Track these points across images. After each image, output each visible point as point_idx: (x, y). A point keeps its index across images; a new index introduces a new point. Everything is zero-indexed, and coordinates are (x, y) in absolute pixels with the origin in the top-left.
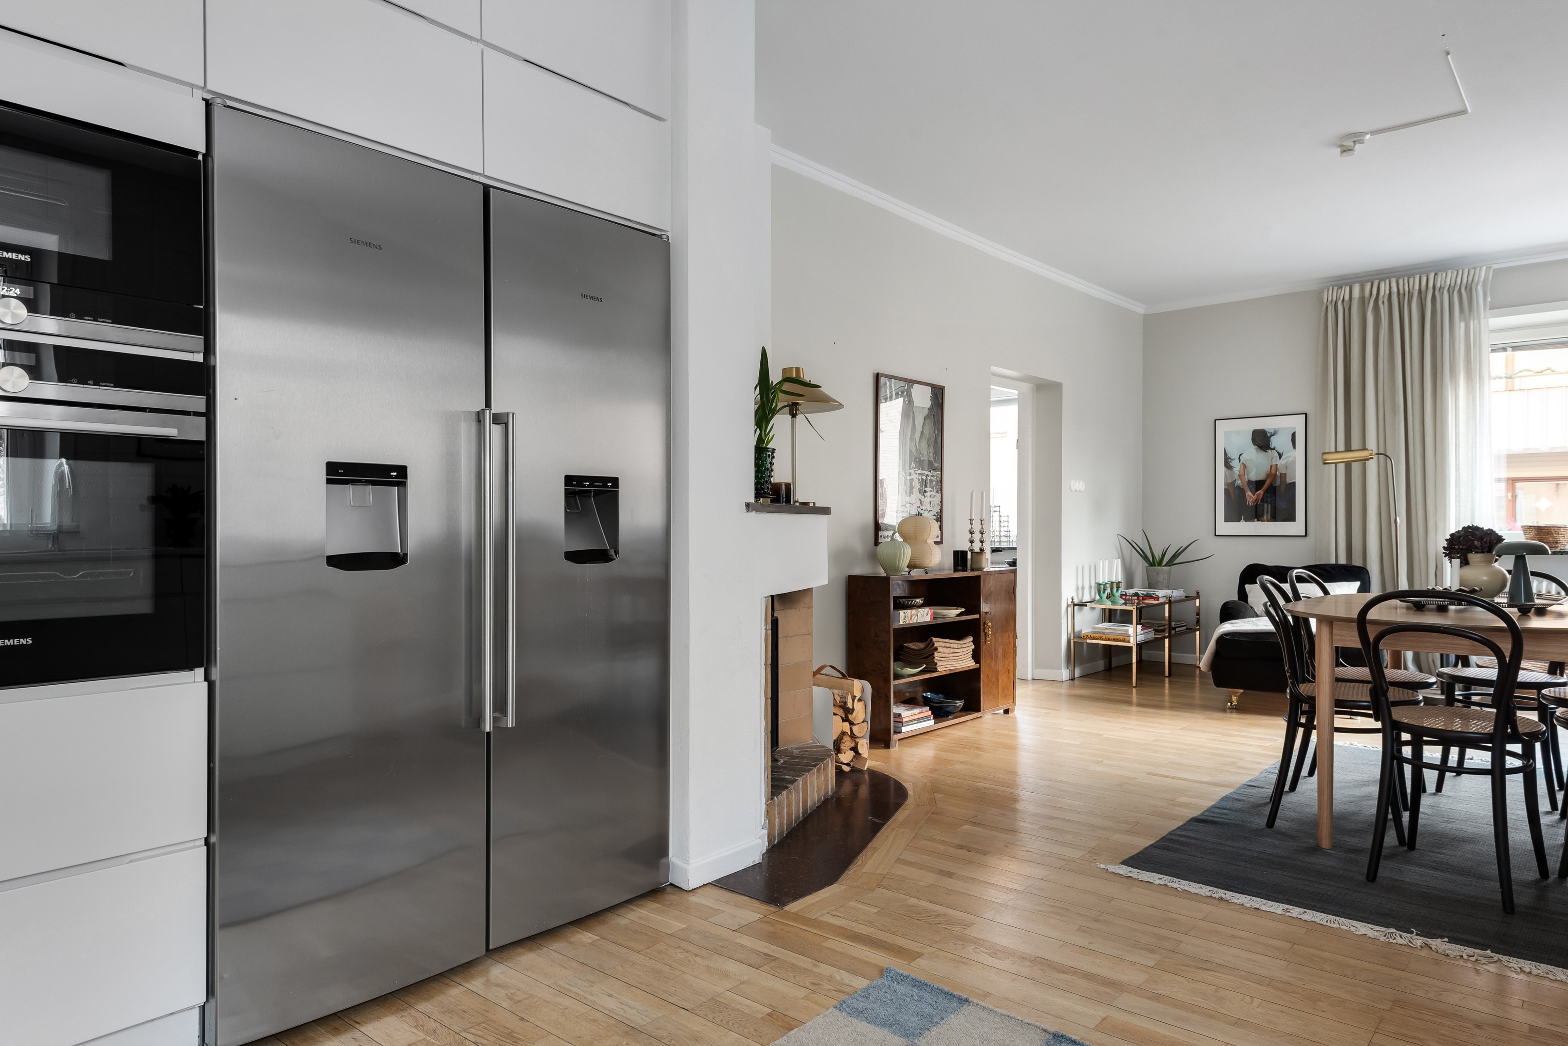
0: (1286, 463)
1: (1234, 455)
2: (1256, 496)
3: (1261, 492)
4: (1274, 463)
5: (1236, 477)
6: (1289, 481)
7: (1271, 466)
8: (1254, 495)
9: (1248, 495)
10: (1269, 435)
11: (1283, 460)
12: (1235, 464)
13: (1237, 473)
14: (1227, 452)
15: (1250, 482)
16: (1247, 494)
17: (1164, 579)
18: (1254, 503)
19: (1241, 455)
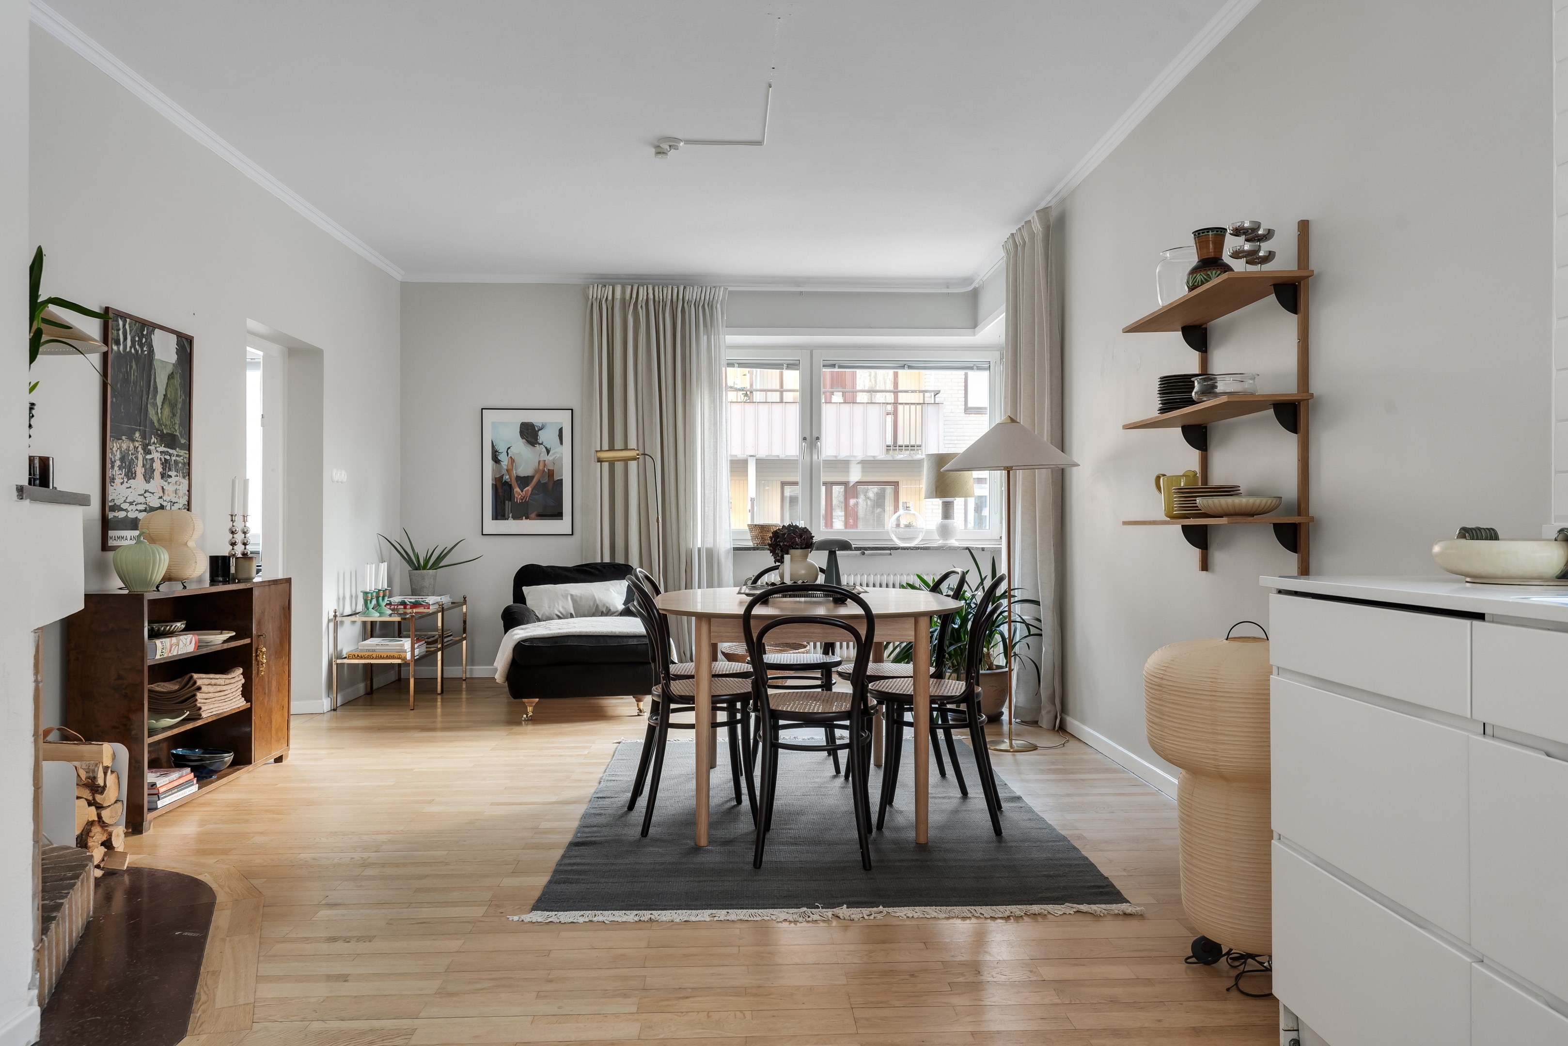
0: (553, 459)
1: (502, 448)
2: (524, 492)
3: (529, 489)
4: (542, 459)
5: (504, 472)
6: (556, 478)
7: (539, 461)
8: (522, 491)
9: (517, 492)
10: (537, 429)
11: (551, 456)
12: (503, 457)
13: (505, 467)
14: (494, 445)
15: (518, 478)
16: (515, 490)
17: (430, 584)
18: (522, 500)
19: (509, 448)
